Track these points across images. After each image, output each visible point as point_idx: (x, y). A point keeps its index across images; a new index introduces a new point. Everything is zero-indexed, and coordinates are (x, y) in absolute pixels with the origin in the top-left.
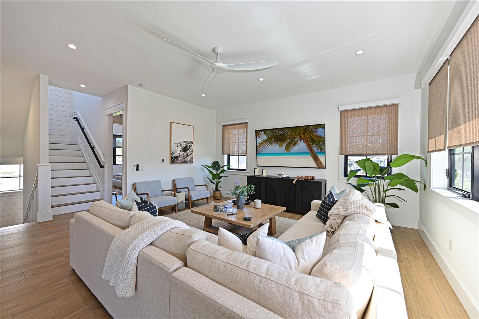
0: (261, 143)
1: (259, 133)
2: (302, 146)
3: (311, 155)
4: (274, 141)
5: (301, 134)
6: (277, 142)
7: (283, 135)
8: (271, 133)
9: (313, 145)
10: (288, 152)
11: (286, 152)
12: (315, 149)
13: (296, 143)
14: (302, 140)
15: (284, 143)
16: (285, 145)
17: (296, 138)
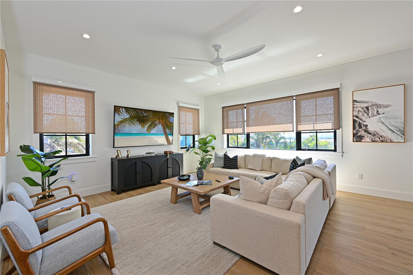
0: (121, 122)
1: (119, 109)
2: (159, 127)
3: (165, 135)
4: (137, 121)
5: (160, 119)
6: (140, 123)
7: (146, 117)
8: (134, 113)
9: (166, 128)
10: (149, 133)
11: (147, 132)
12: (168, 131)
13: (156, 125)
14: (160, 124)
15: (146, 124)
16: (147, 126)
17: (156, 121)
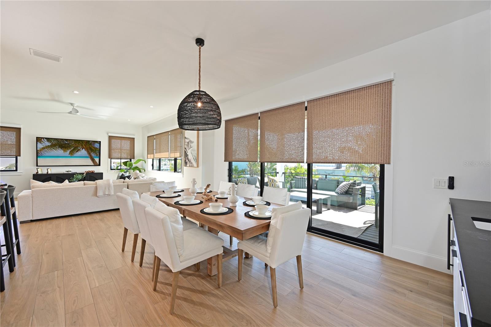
0: (43, 148)
1: (41, 140)
2: (83, 152)
3: (90, 158)
4: (59, 147)
5: (83, 145)
6: (61, 149)
7: (68, 144)
8: (55, 142)
9: (91, 152)
10: (72, 156)
11: (70, 155)
12: (93, 155)
13: (79, 150)
14: (84, 149)
15: (68, 149)
16: (68, 152)
17: (79, 147)
